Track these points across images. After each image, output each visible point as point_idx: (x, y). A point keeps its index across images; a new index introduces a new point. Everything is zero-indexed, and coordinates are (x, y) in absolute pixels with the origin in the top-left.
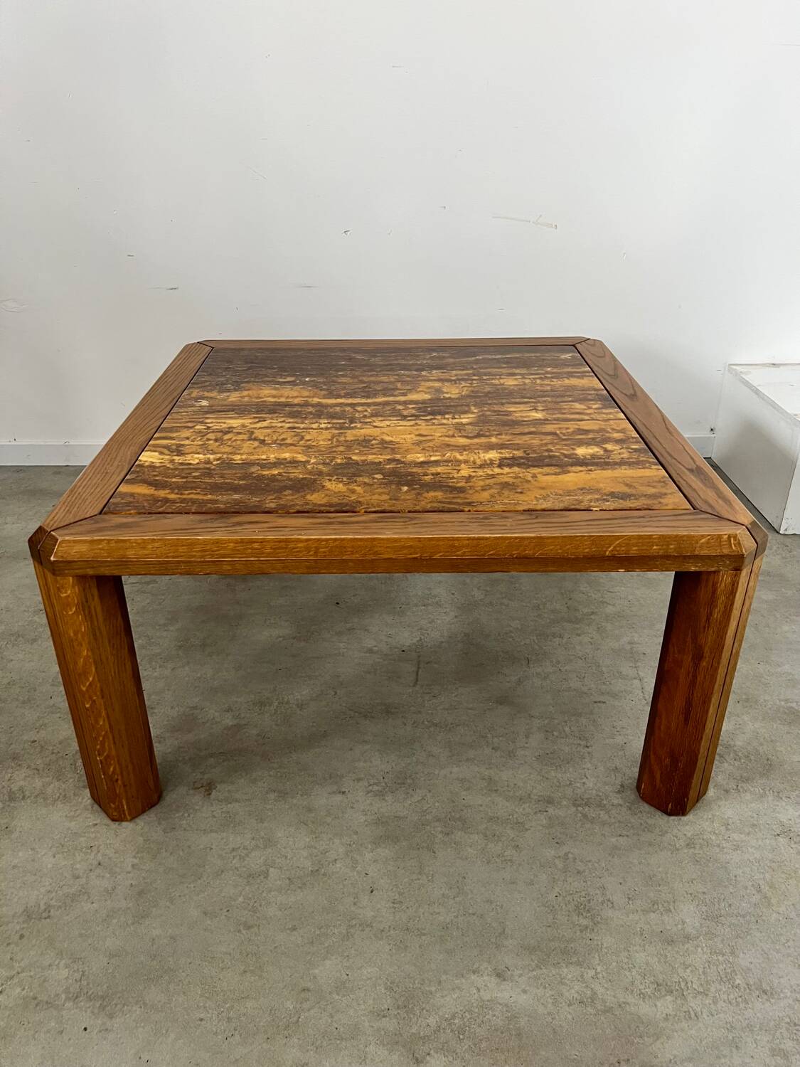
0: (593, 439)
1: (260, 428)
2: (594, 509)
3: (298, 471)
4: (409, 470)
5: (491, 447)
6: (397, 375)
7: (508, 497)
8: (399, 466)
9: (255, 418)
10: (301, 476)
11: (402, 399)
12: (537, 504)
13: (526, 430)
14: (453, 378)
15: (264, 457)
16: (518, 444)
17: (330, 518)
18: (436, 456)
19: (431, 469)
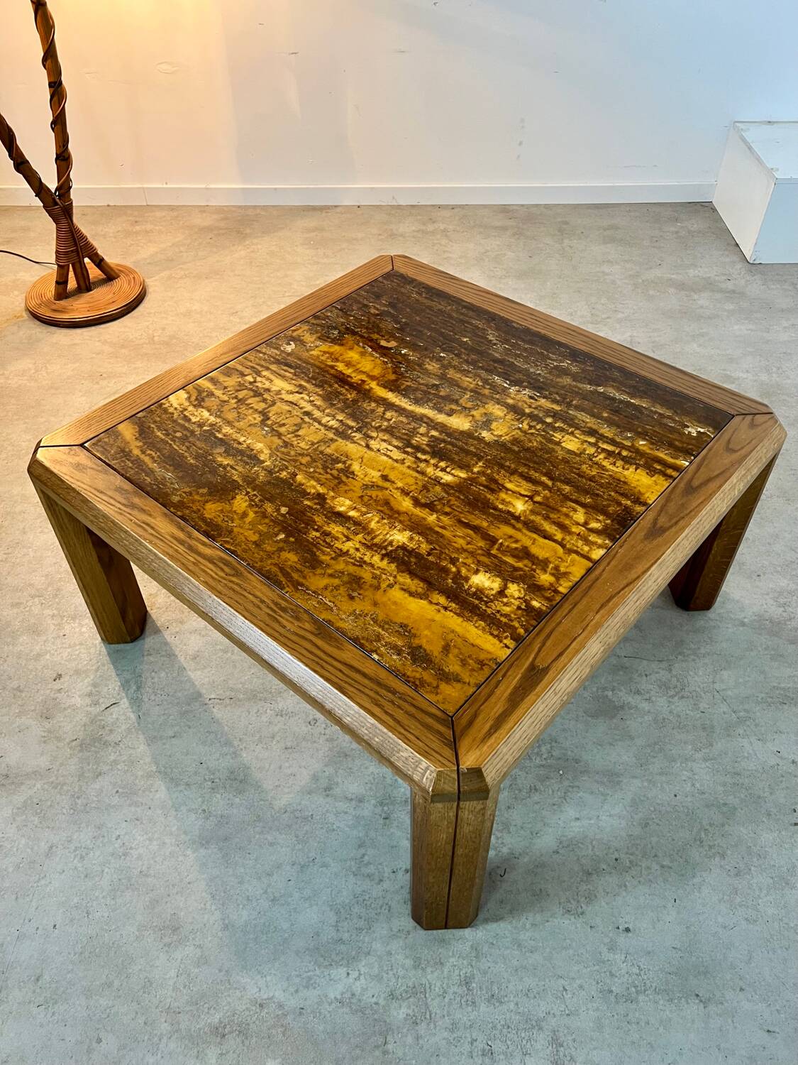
0: (516, 569)
1: (287, 401)
2: (375, 656)
3: (240, 469)
4: (315, 517)
5: (417, 527)
6: (486, 381)
7: (334, 597)
8: (315, 507)
9: (300, 386)
10: (235, 478)
11: (441, 418)
12: (341, 619)
13: (477, 522)
14: (527, 411)
15: (242, 439)
16: (442, 536)
17: (190, 537)
18: (359, 510)
19: (333, 525)
